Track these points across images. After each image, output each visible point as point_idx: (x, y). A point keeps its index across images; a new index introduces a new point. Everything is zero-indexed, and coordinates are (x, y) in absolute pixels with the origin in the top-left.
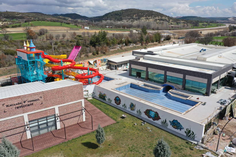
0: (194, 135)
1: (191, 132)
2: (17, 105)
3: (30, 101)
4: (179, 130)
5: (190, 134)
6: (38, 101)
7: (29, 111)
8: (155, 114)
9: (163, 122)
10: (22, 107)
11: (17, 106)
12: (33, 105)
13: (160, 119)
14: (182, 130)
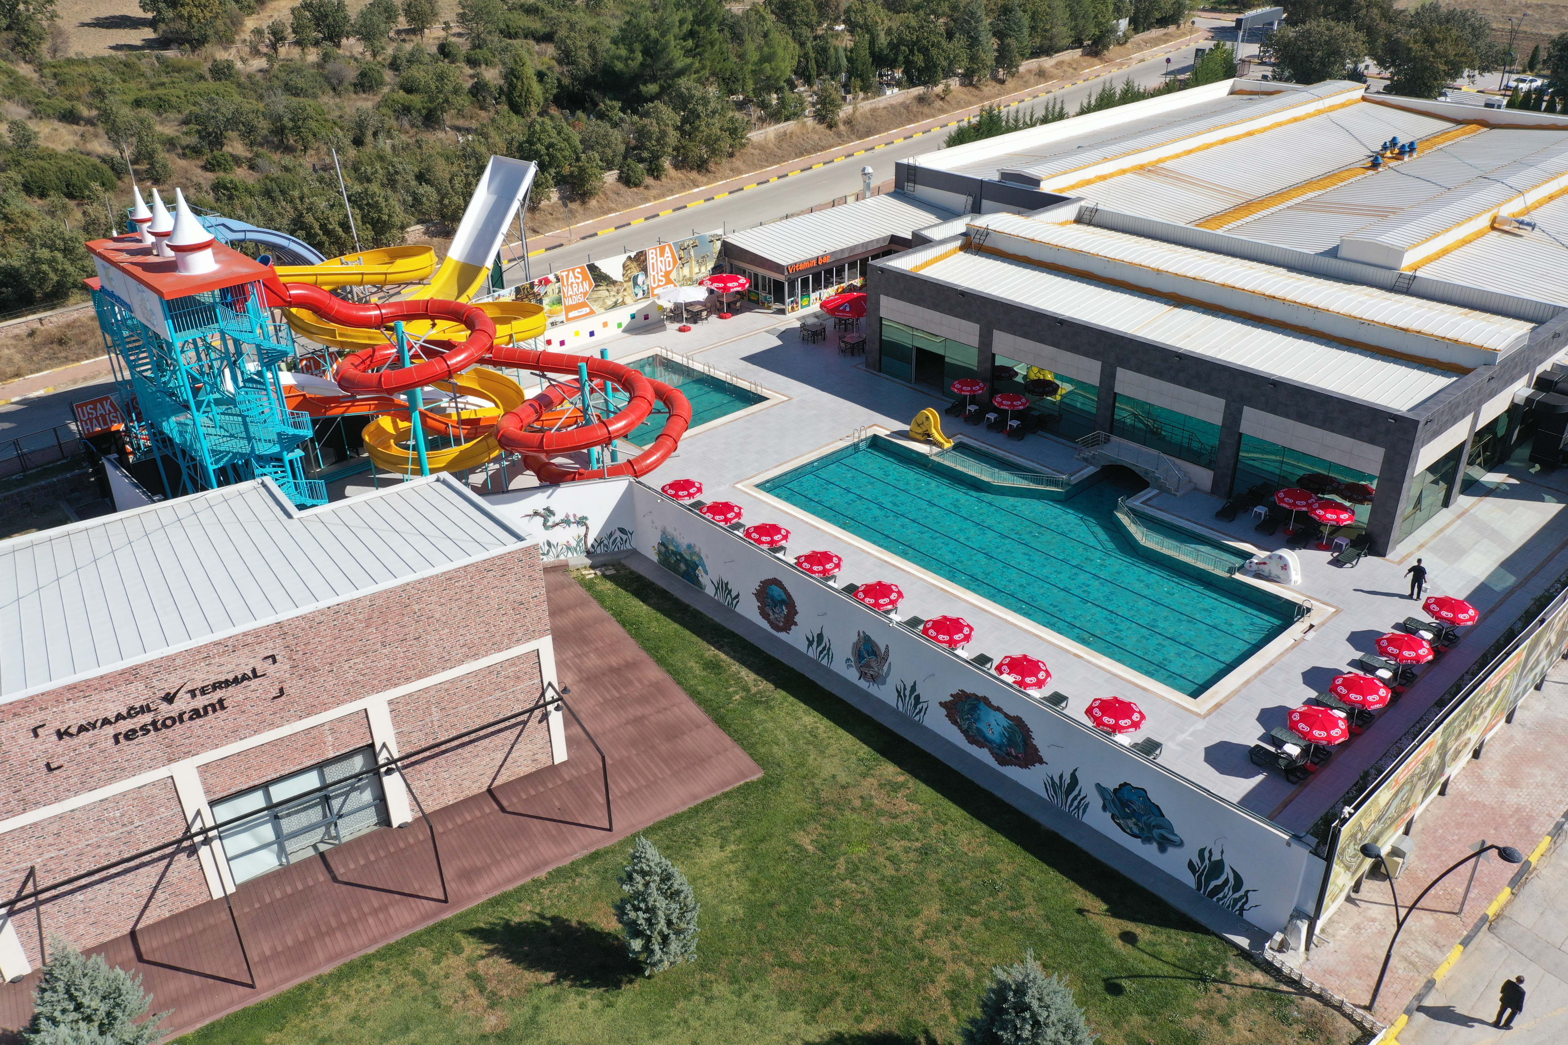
0: (1242, 892)
1: (1228, 873)
2: (124, 718)
3: (203, 692)
4: (1155, 846)
5: (1219, 882)
6: (254, 683)
7: (203, 748)
8: (1010, 730)
9: (1057, 781)
10: (156, 729)
11: (124, 726)
12: (223, 708)
13: (1041, 761)
14: (1171, 850)
